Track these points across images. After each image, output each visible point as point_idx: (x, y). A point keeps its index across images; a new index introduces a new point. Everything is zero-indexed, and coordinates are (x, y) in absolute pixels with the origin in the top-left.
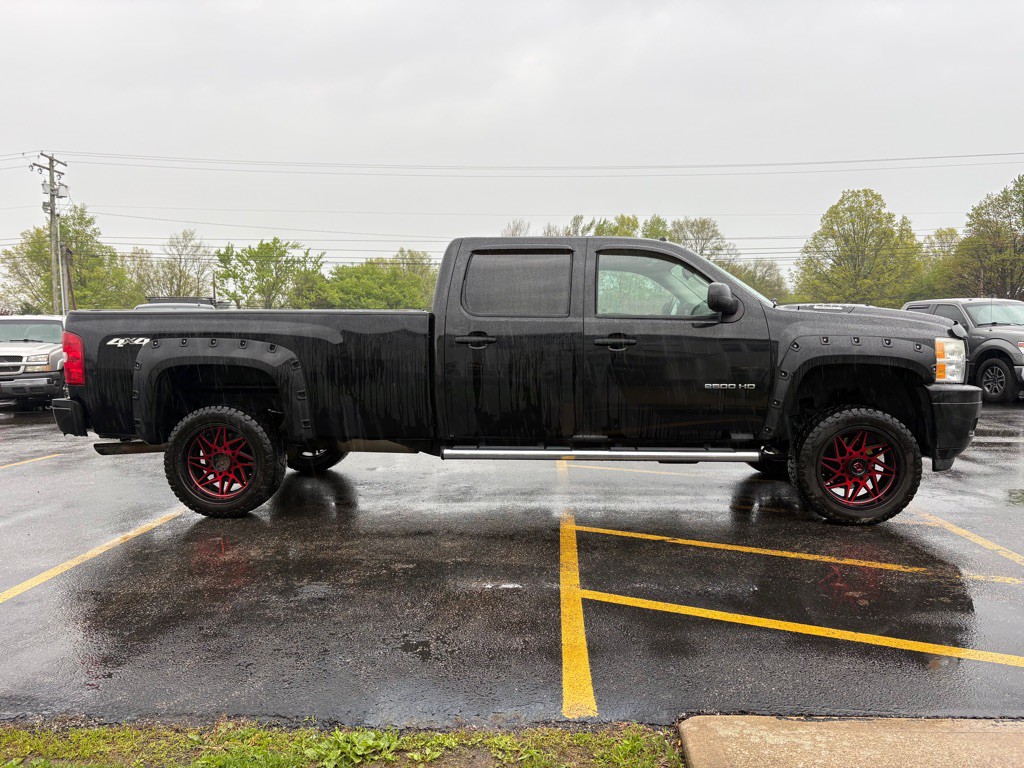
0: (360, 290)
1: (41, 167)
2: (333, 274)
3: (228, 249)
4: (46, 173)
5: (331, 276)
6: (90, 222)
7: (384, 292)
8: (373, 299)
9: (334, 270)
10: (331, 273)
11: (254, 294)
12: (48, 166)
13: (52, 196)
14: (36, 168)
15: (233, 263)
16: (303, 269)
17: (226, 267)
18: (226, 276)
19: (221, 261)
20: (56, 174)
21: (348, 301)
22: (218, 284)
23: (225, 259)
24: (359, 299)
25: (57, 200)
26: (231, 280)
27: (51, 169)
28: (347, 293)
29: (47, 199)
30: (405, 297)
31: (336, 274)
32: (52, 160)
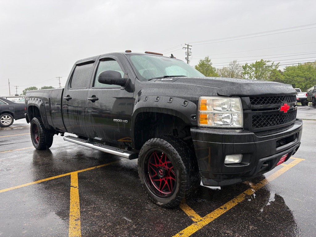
0: (294, 75)
1: (186, 48)
2: (285, 70)
3: (246, 65)
4: (187, 49)
5: (284, 70)
6: (210, 61)
7: (304, 74)
8: (299, 78)
9: (285, 68)
10: (284, 69)
11: (254, 78)
12: (187, 47)
13: (188, 55)
14: (184, 48)
15: (247, 69)
16: (271, 69)
17: (245, 71)
18: (245, 73)
19: (244, 69)
20: (189, 49)
21: (289, 79)
22: (243, 76)
23: (245, 68)
24: (294, 78)
25: (189, 56)
26: (247, 75)
27: (188, 48)
28: (289, 76)
29: (186, 56)
30: (313, 76)
31: (286, 70)
32: (188, 45)
